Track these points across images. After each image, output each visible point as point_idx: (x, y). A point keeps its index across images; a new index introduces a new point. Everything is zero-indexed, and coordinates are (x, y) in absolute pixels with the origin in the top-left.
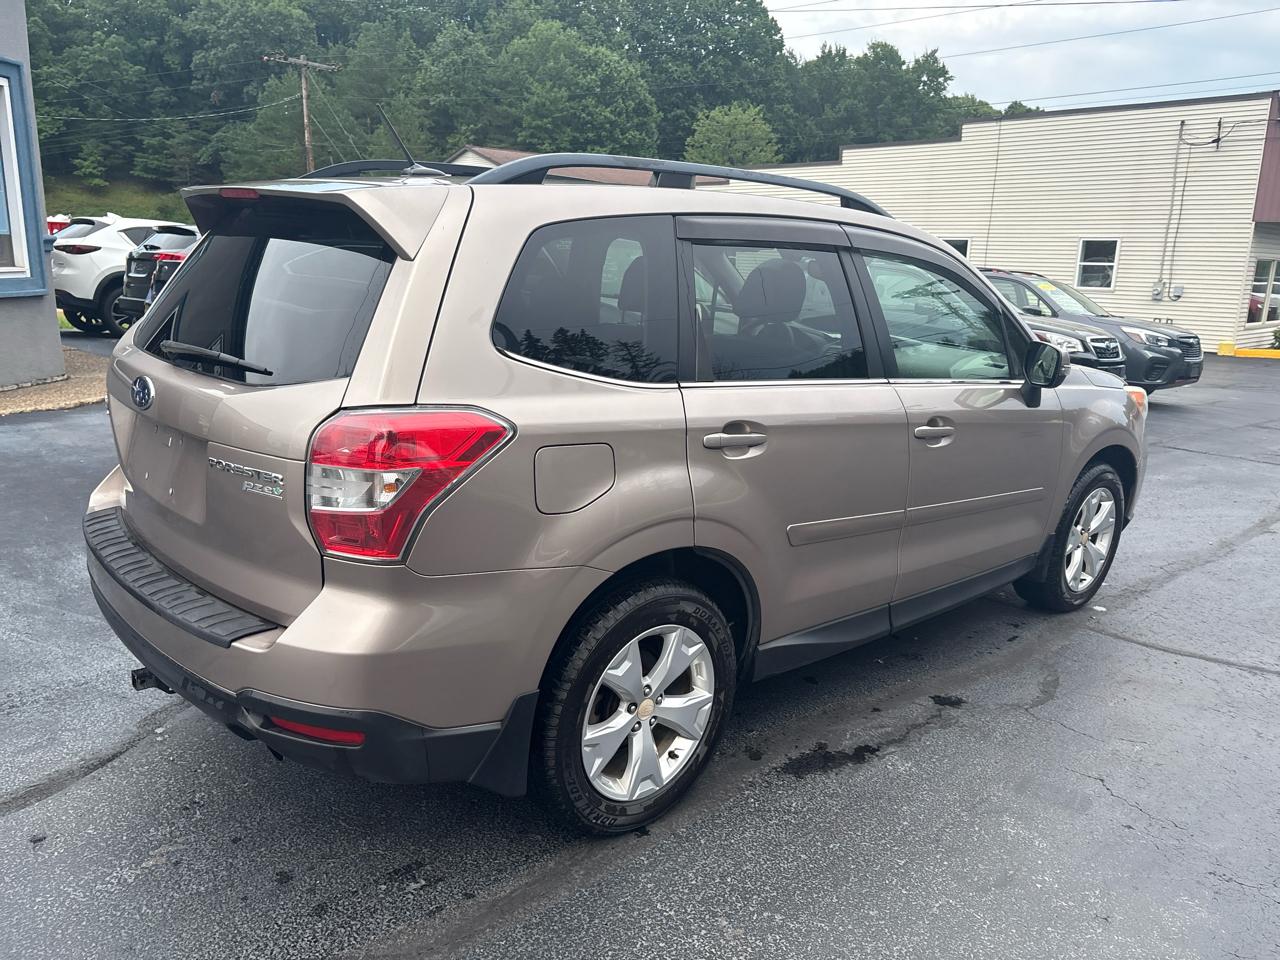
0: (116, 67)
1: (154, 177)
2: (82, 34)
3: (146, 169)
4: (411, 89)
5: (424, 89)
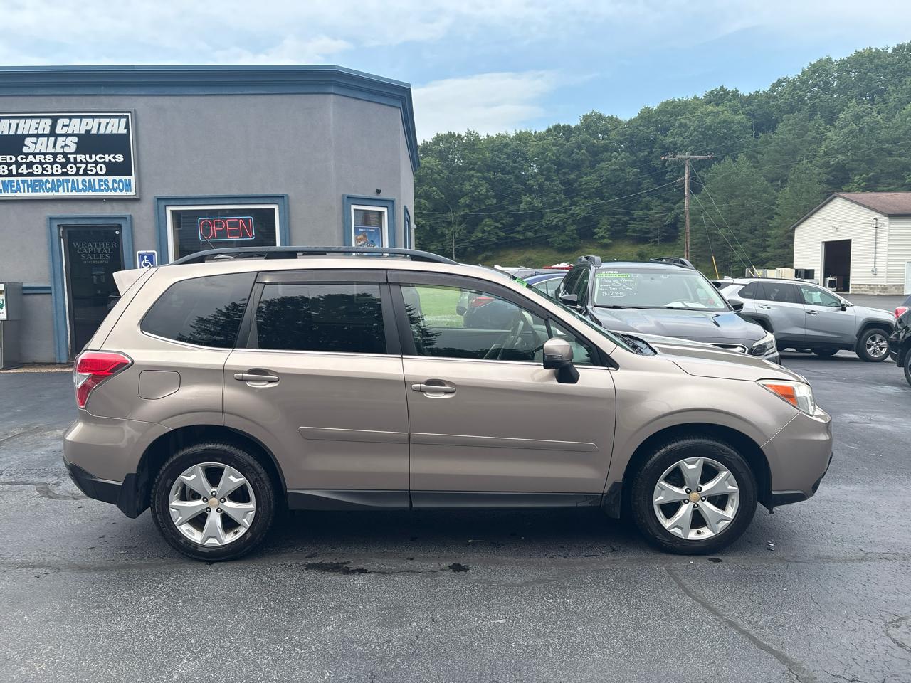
0: (623, 170)
2: (606, 155)
3: (634, 231)
4: (815, 155)
5: (826, 154)
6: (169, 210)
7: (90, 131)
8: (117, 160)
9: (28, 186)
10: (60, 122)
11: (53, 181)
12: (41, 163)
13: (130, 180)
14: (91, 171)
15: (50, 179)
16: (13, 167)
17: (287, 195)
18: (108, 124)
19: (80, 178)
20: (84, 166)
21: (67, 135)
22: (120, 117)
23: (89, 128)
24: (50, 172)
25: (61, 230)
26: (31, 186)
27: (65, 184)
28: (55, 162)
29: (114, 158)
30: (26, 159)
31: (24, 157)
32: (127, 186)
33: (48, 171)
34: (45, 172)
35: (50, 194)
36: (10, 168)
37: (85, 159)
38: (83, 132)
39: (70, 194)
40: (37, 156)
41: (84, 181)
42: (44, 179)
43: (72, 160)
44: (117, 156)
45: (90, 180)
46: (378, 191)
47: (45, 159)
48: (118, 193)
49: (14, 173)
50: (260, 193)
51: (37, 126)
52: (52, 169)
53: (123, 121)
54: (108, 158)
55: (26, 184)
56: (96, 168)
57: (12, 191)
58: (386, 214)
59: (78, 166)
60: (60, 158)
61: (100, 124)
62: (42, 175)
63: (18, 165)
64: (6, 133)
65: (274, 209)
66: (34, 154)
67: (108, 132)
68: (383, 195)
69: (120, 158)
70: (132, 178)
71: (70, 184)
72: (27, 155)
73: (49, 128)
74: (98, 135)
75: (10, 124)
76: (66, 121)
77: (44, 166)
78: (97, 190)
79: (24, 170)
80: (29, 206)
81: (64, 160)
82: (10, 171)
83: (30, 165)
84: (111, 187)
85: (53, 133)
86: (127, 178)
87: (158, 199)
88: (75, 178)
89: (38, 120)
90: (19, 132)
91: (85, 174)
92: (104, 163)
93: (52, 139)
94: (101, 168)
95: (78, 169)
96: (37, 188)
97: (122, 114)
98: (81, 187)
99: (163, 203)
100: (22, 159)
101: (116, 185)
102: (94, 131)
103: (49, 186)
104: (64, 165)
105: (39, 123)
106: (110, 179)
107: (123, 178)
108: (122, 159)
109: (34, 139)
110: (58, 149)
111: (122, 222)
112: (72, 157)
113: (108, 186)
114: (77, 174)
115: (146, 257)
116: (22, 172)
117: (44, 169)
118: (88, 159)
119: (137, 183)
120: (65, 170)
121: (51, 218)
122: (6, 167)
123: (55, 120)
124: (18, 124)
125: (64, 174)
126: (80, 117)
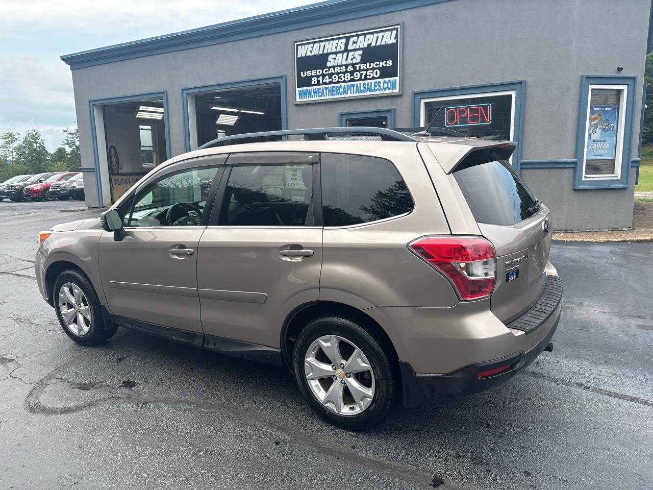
6: (423, 102)
7: (371, 44)
8: (388, 65)
9: (329, 91)
10: (351, 40)
11: (345, 86)
12: (338, 73)
13: (396, 80)
14: (370, 75)
15: (343, 84)
16: (320, 78)
17: (525, 81)
18: (383, 37)
19: (362, 82)
20: (365, 72)
21: (355, 50)
22: (391, 30)
23: (369, 42)
24: (343, 80)
25: (348, 123)
26: (331, 91)
27: (352, 88)
28: (346, 72)
29: (386, 63)
30: (329, 71)
31: (327, 70)
32: (393, 85)
33: (341, 79)
34: (340, 80)
35: (342, 96)
36: (319, 79)
37: (366, 67)
38: (366, 46)
39: (355, 95)
40: (336, 68)
41: (364, 84)
42: (339, 85)
43: (358, 69)
44: (388, 62)
45: (368, 83)
46: (620, 69)
47: (340, 70)
48: (387, 91)
49: (321, 82)
50: (499, 82)
51: (336, 45)
52: (344, 77)
53: (394, 32)
54: (382, 64)
55: (328, 90)
56: (373, 73)
57: (319, 96)
58: (626, 91)
59: (361, 72)
60: (350, 68)
61: (378, 37)
62: (338, 82)
63: (324, 76)
64: (317, 53)
65: (511, 95)
66: (334, 67)
67: (383, 43)
68: (624, 74)
69: (390, 63)
70: (397, 78)
71: (355, 88)
72: (329, 68)
73: (344, 46)
74: (376, 47)
75: (320, 47)
76: (355, 39)
77: (340, 75)
78: (372, 91)
79: (327, 80)
80: (329, 106)
81: (352, 69)
82: (319, 81)
83: (330, 76)
84: (382, 87)
85: (346, 50)
86: (394, 78)
87: (415, 94)
88: (359, 82)
89: (337, 41)
90: (325, 52)
91: (366, 78)
92: (379, 68)
93: (345, 54)
94: (376, 72)
95: (361, 75)
96: (334, 93)
97: (393, 27)
98: (362, 89)
99: (418, 97)
100: (326, 71)
101: (386, 85)
102: (373, 45)
103: (342, 90)
104: (352, 73)
105: (337, 43)
106: (382, 80)
107: (391, 79)
108: (391, 64)
109: (334, 56)
110: (349, 62)
111: (388, 115)
112: (357, 66)
113: (380, 86)
114: (360, 79)
116: (326, 81)
117: (339, 78)
118: (368, 67)
119: (401, 82)
120: (352, 77)
121: (342, 115)
122: (316, 78)
123: (348, 39)
124: (324, 46)
125: (352, 80)
126: (365, 34)
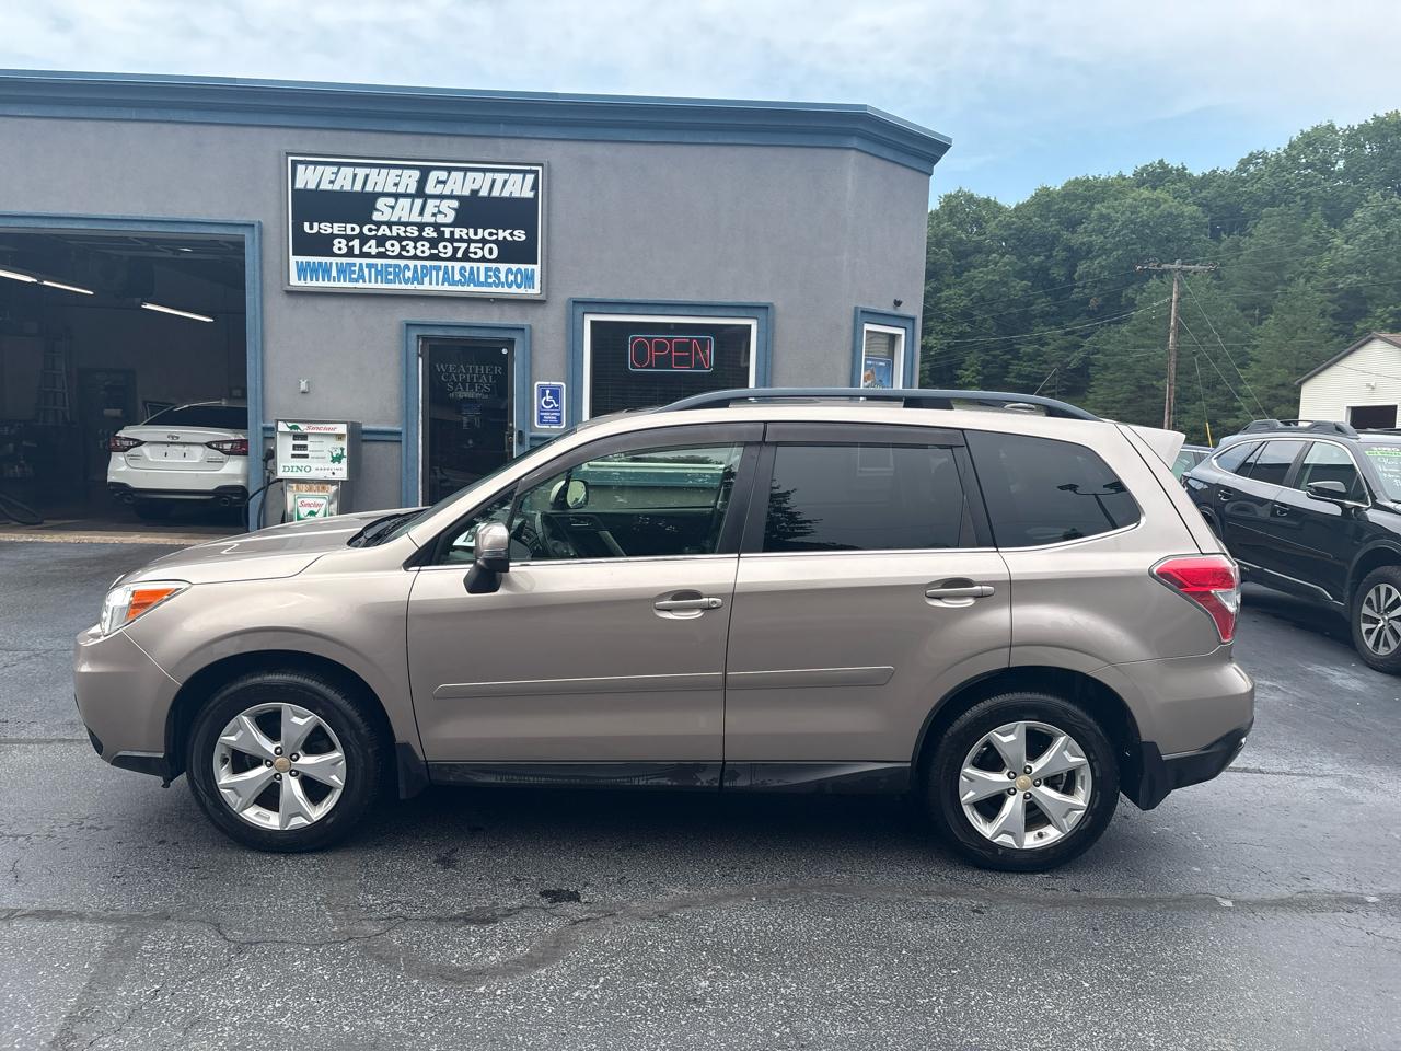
0: (1005, 284)
1: (1025, 382)
2: (979, 258)
3: (1019, 376)
4: (1314, 272)
5: (1331, 271)
6: (588, 319)
7: (478, 191)
8: (516, 238)
9: (377, 273)
10: (433, 176)
11: (415, 266)
12: (399, 239)
13: (533, 271)
14: (475, 253)
15: (411, 263)
16: (356, 243)
17: (771, 304)
18: (506, 181)
19: (458, 265)
20: (464, 245)
21: (441, 197)
22: (525, 172)
23: (476, 187)
24: (411, 254)
25: (420, 343)
26: (382, 274)
27: (434, 273)
28: (420, 238)
29: (512, 235)
30: (377, 230)
31: (374, 227)
32: (528, 279)
33: (408, 251)
34: (404, 253)
35: (410, 286)
36: (351, 244)
37: (467, 234)
38: (466, 192)
39: (440, 288)
40: (394, 228)
41: (463, 268)
42: (402, 263)
43: (447, 235)
44: (516, 233)
45: (472, 268)
46: (898, 303)
47: (405, 232)
48: (514, 290)
49: (357, 251)
50: (730, 300)
51: (397, 180)
52: (415, 248)
53: (530, 177)
54: (502, 234)
55: (373, 270)
56: (482, 249)
57: (351, 280)
58: (903, 337)
59: (456, 245)
60: (429, 232)
61: (494, 181)
62: (399, 257)
63: (364, 240)
64: (347, 188)
65: (750, 326)
66: (390, 224)
67: (506, 194)
68: (902, 311)
69: (520, 235)
70: (537, 268)
71: (441, 273)
72: (378, 224)
73: (415, 184)
74: (489, 199)
75: (355, 176)
76: (443, 175)
77: (404, 243)
78: (481, 284)
79: (371, 247)
80: (373, 303)
81: (435, 235)
82: (351, 249)
83: (381, 241)
84: (503, 280)
85: (420, 193)
86: (530, 267)
87: (574, 302)
88: (450, 264)
89: (399, 172)
90: (369, 188)
91: (466, 258)
92: (496, 242)
93: (419, 202)
94: (491, 249)
95: (456, 250)
96: (390, 277)
97: (528, 168)
98: (457, 277)
99: (581, 309)
100: (370, 230)
101: (511, 278)
102: (484, 193)
103: (409, 274)
104: (434, 243)
105: (400, 176)
106: (503, 267)
107: (523, 267)
108: (524, 238)
109: (391, 201)
110: (427, 218)
111: (517, 337)
112: (447, 231)
113: (498, 278)
114: (453, 258)
115: (548, 392)
116: (369, 250)
117: (403, 248)
118: (472, 236)
119: (544, 274)
120: (435, 251)
121: (408, 325)
122: (344, 242)
123: (425, 172)
124: (367, 176)
125: (433, 257)
126: (466, 170)
